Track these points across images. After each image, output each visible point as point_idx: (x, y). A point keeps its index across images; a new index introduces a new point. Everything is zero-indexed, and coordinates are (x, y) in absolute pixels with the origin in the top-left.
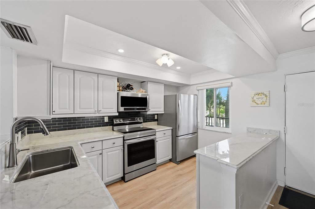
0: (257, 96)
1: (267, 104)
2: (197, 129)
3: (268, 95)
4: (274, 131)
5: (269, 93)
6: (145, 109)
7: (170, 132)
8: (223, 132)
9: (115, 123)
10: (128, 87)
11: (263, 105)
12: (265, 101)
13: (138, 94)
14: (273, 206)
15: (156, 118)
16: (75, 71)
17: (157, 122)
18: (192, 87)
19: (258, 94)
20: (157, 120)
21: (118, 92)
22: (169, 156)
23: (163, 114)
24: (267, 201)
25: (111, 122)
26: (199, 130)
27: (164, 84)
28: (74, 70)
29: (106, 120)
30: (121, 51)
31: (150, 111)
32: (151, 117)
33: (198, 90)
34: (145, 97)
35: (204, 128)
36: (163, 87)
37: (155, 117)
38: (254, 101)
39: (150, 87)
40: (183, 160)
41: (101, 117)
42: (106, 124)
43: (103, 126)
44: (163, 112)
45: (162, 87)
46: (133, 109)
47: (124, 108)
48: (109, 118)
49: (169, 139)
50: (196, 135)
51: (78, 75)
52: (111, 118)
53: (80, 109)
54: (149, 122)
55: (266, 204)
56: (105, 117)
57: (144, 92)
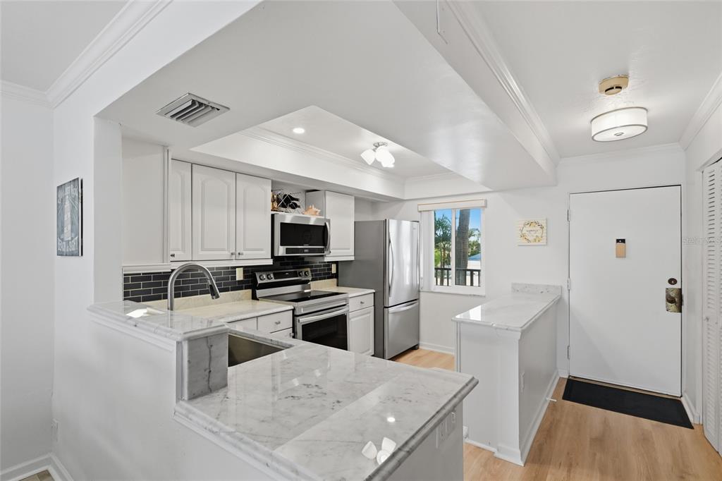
0: (528, 228)
1: (543, 242)
2: (419, 291)
3: (544, 225)
4: (554, 286)
5: (547, 223)
6: (322, 251)
7: (370, 301)
8: (470, 295)
9: (259, 282)
10: (288, 202)
11: (537, 243)
12: (540, 235)
13: (308, 219)
14: (555, 401)
15: (334, 271)
16: (194, 165)
17: (335, 280)
18: (407, 203)
19: (530, 224)
20: (336, 276)
21: (273, 212)
22: (369, 350)
23: (352, 261)
24: (547, 396)
25: (251, 280)
26: (422, 294)
27: (353, 198)
28: (192, 164)
29: (239, 275)
30: (299, 131)
31: (331, 254)
32: (324, 270)
33: (420, 212)
34: (323, 225)
35: (432, 290)
36: (353, 202)
37: (331, 269)
38: (523, 236)
39: (331, 202)
40: (397, 356)
41: (228, 268)
42: (239, 286)
43: (233, 289)
44: (352, 258)
45: (351, 203)
46: (302, 251)
47: (287, 249)
48: (244, 272)
49: (368, 315)
50: (417, 304)
51: (199, 175)
52: (251, 272)
53: (203, 249)
54: (320, 279)
55: (546, 400)
56: (237, 269)
57: (317, 214)
